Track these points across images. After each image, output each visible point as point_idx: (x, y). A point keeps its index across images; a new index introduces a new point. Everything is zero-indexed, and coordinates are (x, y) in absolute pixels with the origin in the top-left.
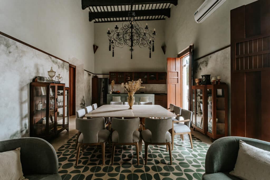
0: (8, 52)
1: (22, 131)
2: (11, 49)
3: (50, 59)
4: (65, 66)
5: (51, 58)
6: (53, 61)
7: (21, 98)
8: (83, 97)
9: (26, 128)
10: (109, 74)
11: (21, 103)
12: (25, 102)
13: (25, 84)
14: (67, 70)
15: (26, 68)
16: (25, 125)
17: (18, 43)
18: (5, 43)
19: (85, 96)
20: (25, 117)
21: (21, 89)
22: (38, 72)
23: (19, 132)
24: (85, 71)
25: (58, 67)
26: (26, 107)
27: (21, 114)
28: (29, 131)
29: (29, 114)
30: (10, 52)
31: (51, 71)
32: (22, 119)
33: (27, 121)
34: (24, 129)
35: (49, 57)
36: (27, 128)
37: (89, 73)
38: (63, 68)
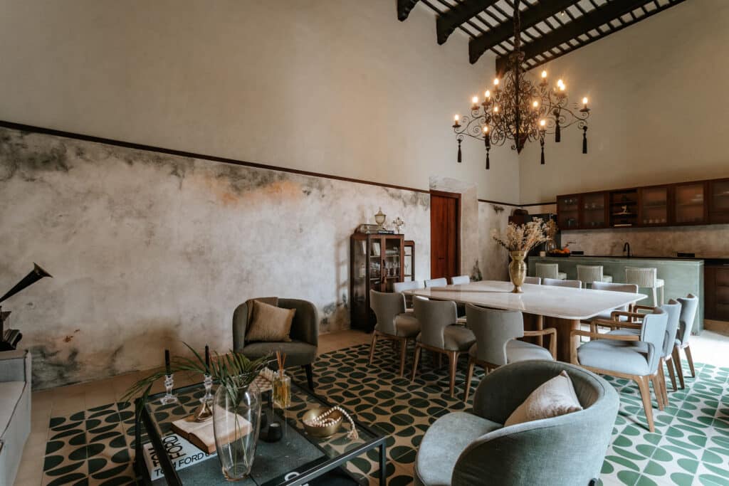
0: (321, 196)
1: (338, 305)
2: (325, 192)
3: (385, 194)
4: (419, 201)
5: (387, 191)
6: (392, 196)
7: (337, 256)
8: (477, 262)
9: (345, 301)
10: (555, 201)
11: (338, 265)
12: (343, 263)
13: (343, 237)
14: (425, 208)
15: (344, 214)
16: (344, 296)
17: (333, 181)
18: (317, 185)
19: (480, 261)
20: (344, 285)
21: (338, 245)
22: (363, 217)
23: (335, 305)
24: (480, 202)
25: (402, 203)
26: (345, 270)
27: (338, 280)
28: (349, 306)
29: (349, 282)
30: (323, 196)
31: (380, 214)
32: (339, 287)
33: (345, 291)
34: (342, 302)
35: (383, 190)
36: (347, 302)
37: (496, 205)
38: (415, 203)
